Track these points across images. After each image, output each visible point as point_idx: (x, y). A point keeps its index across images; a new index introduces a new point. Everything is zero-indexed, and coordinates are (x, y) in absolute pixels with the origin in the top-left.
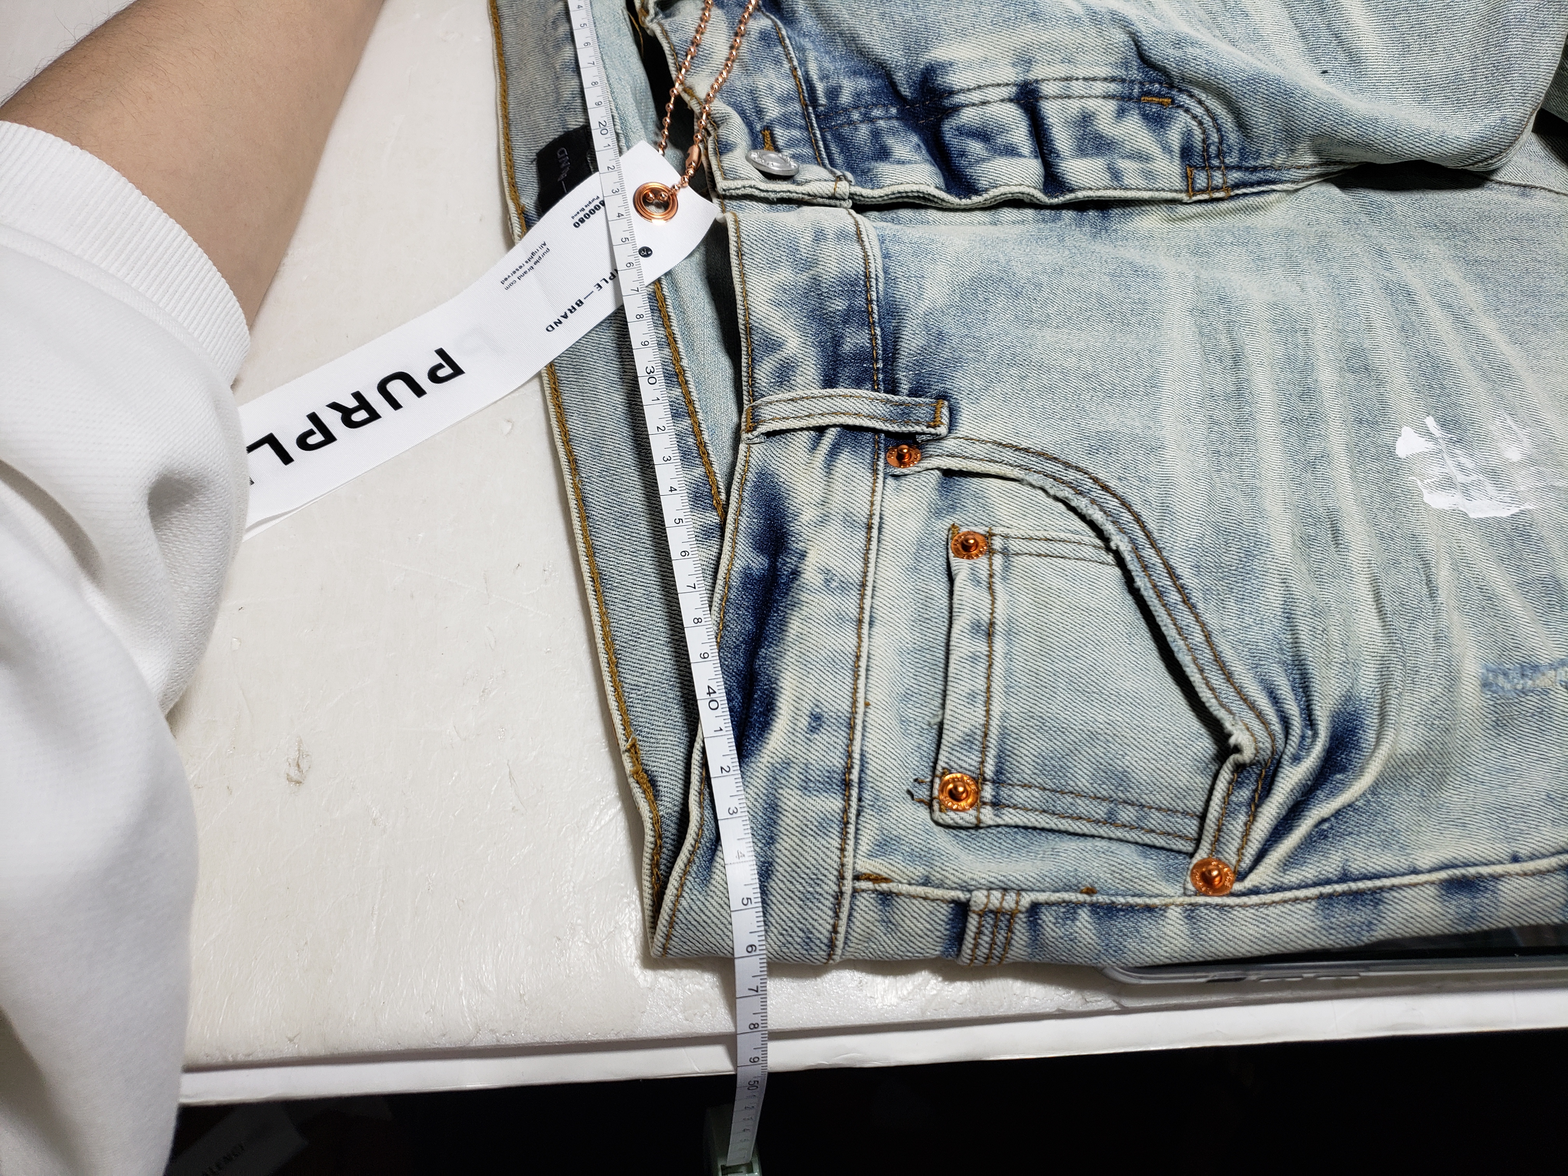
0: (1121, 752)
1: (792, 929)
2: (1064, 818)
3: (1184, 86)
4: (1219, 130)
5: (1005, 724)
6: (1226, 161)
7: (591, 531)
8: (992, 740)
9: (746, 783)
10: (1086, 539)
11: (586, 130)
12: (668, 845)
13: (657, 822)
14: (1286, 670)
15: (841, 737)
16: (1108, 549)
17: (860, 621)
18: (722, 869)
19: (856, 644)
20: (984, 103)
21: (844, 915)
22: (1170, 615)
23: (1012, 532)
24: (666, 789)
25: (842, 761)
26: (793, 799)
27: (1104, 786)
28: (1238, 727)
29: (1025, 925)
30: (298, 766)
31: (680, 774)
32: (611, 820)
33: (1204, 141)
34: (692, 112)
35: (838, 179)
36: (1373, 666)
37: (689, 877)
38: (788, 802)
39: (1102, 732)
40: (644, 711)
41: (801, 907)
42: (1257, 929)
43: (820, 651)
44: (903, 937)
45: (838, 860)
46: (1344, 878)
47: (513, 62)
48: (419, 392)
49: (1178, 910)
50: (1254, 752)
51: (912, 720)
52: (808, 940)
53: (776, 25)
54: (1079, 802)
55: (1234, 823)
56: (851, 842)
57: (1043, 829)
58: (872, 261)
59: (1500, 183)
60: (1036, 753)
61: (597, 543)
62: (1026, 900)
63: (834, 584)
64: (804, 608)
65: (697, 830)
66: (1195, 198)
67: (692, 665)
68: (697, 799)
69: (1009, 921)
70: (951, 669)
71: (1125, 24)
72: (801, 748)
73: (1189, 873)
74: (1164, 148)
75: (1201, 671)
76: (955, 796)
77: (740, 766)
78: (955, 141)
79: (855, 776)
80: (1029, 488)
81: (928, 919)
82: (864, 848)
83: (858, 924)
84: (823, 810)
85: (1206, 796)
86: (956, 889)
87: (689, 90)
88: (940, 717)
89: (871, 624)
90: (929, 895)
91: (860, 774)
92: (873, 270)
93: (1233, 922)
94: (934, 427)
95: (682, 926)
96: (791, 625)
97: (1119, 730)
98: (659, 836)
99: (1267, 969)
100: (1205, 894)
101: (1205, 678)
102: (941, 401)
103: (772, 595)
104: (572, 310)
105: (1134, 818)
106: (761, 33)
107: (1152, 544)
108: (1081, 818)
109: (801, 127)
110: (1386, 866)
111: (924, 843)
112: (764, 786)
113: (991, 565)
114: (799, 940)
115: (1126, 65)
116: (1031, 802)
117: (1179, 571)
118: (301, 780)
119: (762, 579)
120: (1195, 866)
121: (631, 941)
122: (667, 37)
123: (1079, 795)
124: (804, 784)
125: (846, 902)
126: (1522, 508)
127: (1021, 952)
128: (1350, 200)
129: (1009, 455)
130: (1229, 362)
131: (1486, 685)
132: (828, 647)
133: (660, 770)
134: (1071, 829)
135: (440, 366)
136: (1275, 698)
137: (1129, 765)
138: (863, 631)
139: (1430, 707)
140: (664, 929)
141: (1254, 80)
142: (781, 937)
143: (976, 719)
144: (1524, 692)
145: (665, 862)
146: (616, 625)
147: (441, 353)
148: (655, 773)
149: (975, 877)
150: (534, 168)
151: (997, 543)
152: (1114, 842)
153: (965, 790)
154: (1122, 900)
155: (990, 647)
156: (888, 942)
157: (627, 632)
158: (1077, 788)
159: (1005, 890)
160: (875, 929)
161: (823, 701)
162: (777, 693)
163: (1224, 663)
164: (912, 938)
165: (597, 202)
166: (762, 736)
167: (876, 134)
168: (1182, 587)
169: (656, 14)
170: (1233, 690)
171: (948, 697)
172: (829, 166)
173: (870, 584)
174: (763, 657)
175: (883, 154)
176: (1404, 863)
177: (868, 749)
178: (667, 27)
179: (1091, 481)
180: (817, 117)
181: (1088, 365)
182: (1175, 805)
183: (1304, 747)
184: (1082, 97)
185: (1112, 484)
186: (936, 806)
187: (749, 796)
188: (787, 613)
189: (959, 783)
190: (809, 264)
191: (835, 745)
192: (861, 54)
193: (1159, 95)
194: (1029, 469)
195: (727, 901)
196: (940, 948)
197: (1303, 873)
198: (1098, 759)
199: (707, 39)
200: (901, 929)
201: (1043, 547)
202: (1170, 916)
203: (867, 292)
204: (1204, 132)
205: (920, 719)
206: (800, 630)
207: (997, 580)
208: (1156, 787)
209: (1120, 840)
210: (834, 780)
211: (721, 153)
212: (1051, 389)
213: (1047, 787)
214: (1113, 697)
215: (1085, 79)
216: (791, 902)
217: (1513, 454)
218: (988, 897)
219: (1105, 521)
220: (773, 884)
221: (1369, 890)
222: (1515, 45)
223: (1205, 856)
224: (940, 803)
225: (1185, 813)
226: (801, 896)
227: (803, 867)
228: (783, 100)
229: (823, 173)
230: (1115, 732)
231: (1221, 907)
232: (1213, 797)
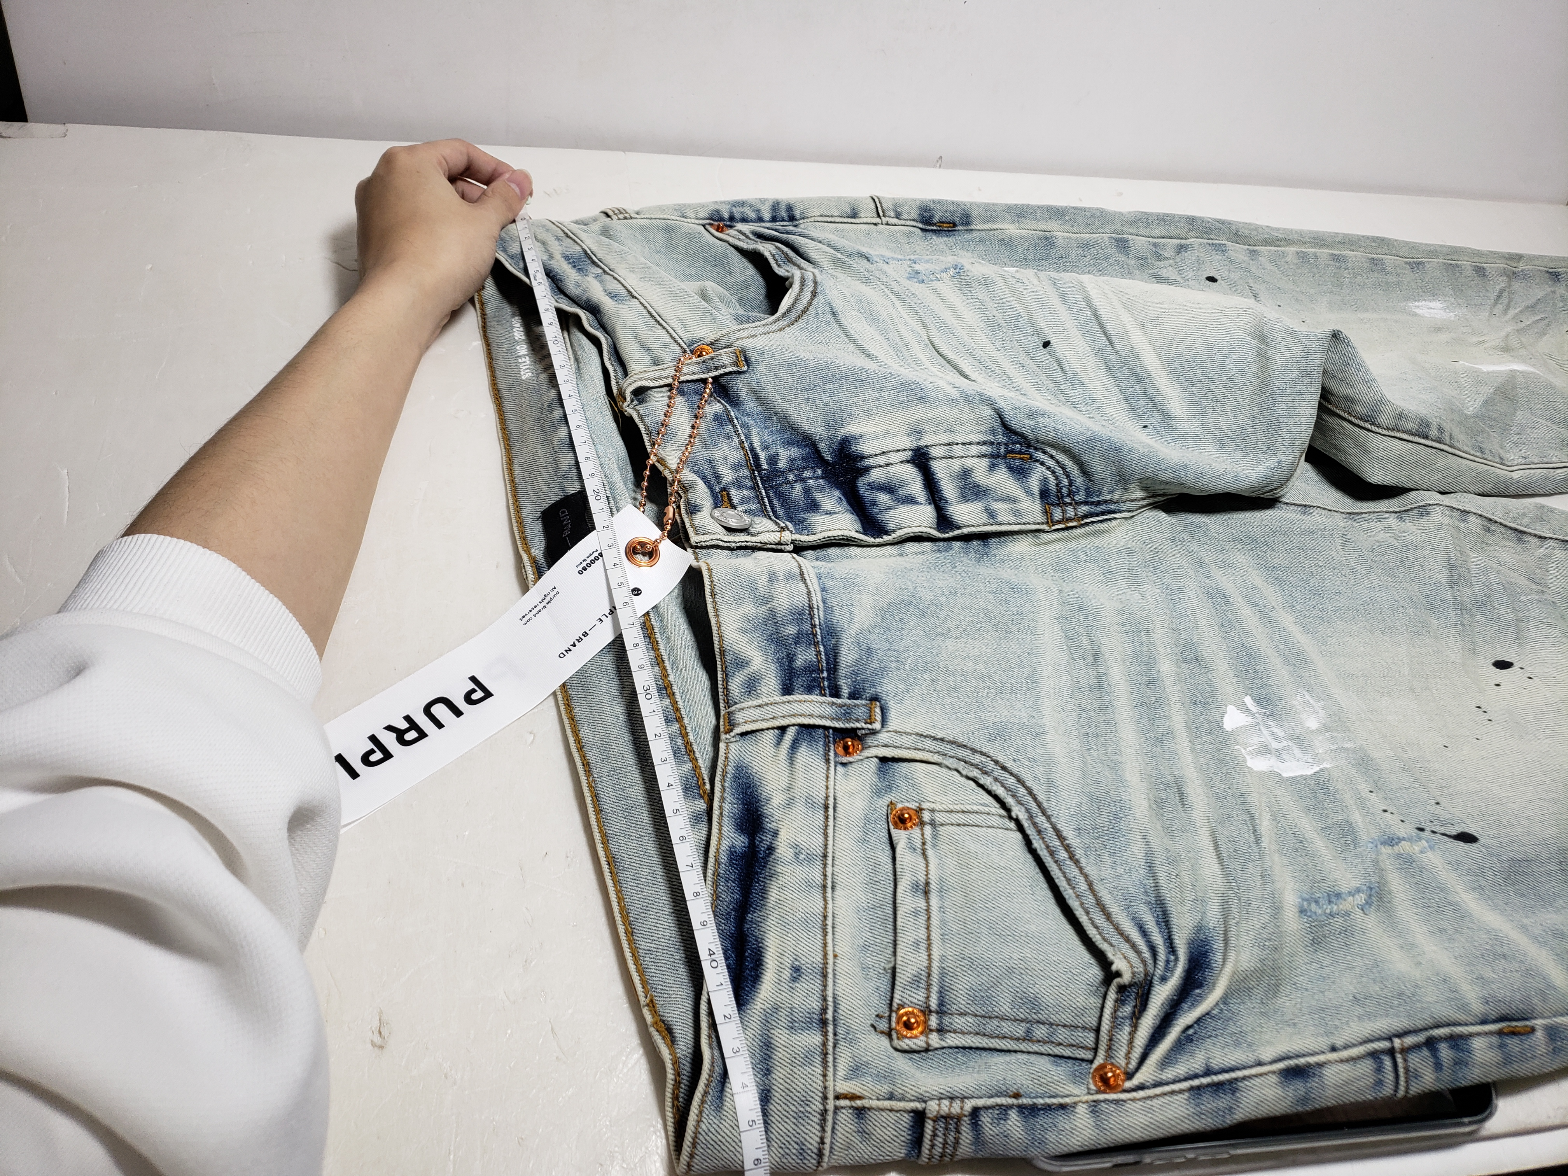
0: (1032, 982)
1: (788, 1142)
2: (992, 1038)
3: (1039, 446)
4: (1068, 476)
5: (943, 965)
6: (1076, 498)
7: (604, 822)
8: (934, 979)
9: (745, 1027)
10: (993, 810)
11: (582, 495)
12: (685, 1081)
13: (676, 1062)
14: (1151, 909)
15: (816, 984)
16: (1010, 818)
17: (824, 887)
18: (731, 1097)
19: (823, 906)
20: (887, 465)
21: (829, 1129)
22: (1061, 869)
23: (937, 807)
24: (680, 1035)
25: (818, 1004)
26: (782, 1037)
27: (1021, 1010)
28: (1117, 956)
29: (969, 1126)
30: (380, 1033)
31: (690, 1022)
32: (636, 1064)
33: (1057, 485)
34: (665, 478)
35: (783, 529)
36: (1216, 901)
37: (706, 1106)
38: (779, 1040)
39: (1016, 967)
40: (657, 972)
41: (794, 1124)
42: (1146, 1118)
43: (795, 914)
44: (876, 1144)
45: (821, 1084)
46: (1208, 1072)
47: (515, 436)
48: (458, 713)
49: (1085, 1106)
50: (1131, 975)
51: (870, 966)
52: (802, 1152)
53: (726, 408)
54: (1003, 1024)
55: (1121, 1033)
56: (831, 1069)
57: (977, 1048)
58: (813, 595)
59: (1287, 504)
60: (968, 987)
61: (609, 832)
62: (969, 1105)
63: (802, 857)
64: (780, 878)
65: (709, 1067)
66: (1054, 528)
67: (695, 932)
68: (707, 1041)
69: (956, 1123)
70: (899, 923)
71: (990, 402)
72: (786, 995)
73: (1091, 1076)
74: (1027, 492)
75: (1087, 913)
76: (908, 1026)
77: (739, 1013)
78: (867, 494)
79: (830, 1015)
80: (947, 770)
81: (894, 1127)
82: (841, 1073)
83: (840, 1135)
84: (807, 1044)
85: (1099, 1013)
86: (914, 1100)
87: (661, 461)
88: (893, 963)
89: (833, 888)
90: (894, 1107)
91: (834, 1014)
92: (814, 602)
93: (1127, 1113)
94: (871, 723)
95: (703, 1146)
96: (770, 893)
97: (1029, 964)
98: (678, 1074)
99: (1158, 1152)
100: (1104, 1092)
101: (1090, 919)
102: (874, 703)
103: (753, 868)
104: (579, 640)
105: (1046, 1035)
106: (715, 415)
107: (1043, 813)
108: (1005, 1037)
109: (750, 488)
110: (1238, 1061)
111: (886, 1066)
112: (759, 1028)
113: (923, 835)
114: (794, 1151)
115: (993, 432)
116: (966, 1027)
117: (1065, 834)
118: (383, 1045)
119: (744, 855)
120: (1097, 1070)
121: (658, 1164)
122: (642, 420)
123: (1002, 1019)
124: (791, 1025)
125: (830, 1118)
126: (1321, 767)
127: (967, 1149)
128: (1173, 521)
129: (929, 744)
130: (1090, 660)
131: (1302, 911)
132: (801, 910)
133: (674, 1020)
134: (998, 1047)
135: (474, 691)
136: (1144, 932)
137: (1038, 992)
138: (827, 895)
139: (1261, 931)
140: (688, 1149)
141: (1091, 441)
142: (780, 1150)
143: (921, 963)
144: (1332, 915)
145: (682, 1095)
146: (629, 900)
147: (473, 679)
148: (671, 1023)
149: (928, 1090)
150: (540, 524)
151: (926, 816)
152: (1032, 1055)
153: (917, 1022)
154: (1041, 1101)
155: (928, 902)
156: (864, 1148)
157: (638, 906)
158: (1001, 1013)
159: (952, 1099)
160: (853, 1138)
161: (800, 955)
162: (763, 951)
163: (1103, 906)
164: (882, 1144)
165: (596, 554)
166: (754, 987)
167: (807, 491)
168: (1068, 846)
169: (632, 401)
170: (1112, 927)
171: (898, 946)
172: (773, 517)
173: (830, 855)
174: (751, 922)
175: (814, 506)
176: (1251, 1058)
177: (838, 993)
178: (642, 413)
179: (992, 763)
180: (762, 478)
181: (982, 668)
182: (1076, 1022)
183: (1169, 968)
184: (963, 457)
185: (1009, 765)
186: (894, 1035)
187: (747, 1037)
188: (767, 883)
189: (910, 1016)
190: (767, 600)
191: (813, 991)
192: (792, 429)
193: (1020, 452)
194: (945, 755)
195: (736, 1123)
196: (905, 1151)
197: (1177, 1070)
198: (1015, 988)
199: (673, 421)
200: (874, 1137)
201: (961, 819)
202: (1078, 1111)
203: (811, 619)
204: (1057, 479)
205: (877, 965)
206: (778, 897)
207: (928, 846)
208: (1060, 1008)
209: (1036, 1053)
210: (814, 1020)
211: (692, 513)
212: (956, 689)
213: (978, 1014)
214: (1023, 938)
215: (963, 444)
216: (787, 1120)
217: (1312, 723)
218: (939, 1105)
219: (1006, 796)
220: (771, 1107)
221: (1228, 1081)
222: (1280, 409)
223: (1102, 1062)
224: (898, 1032)
225: (1084, 1028)
226: (795, 1115)
227: (794, 1091)
228: (735, 467)
229: (770, 525)
230: (1026, 966)
231: (1117, 1102)
232: (1104, 1014)
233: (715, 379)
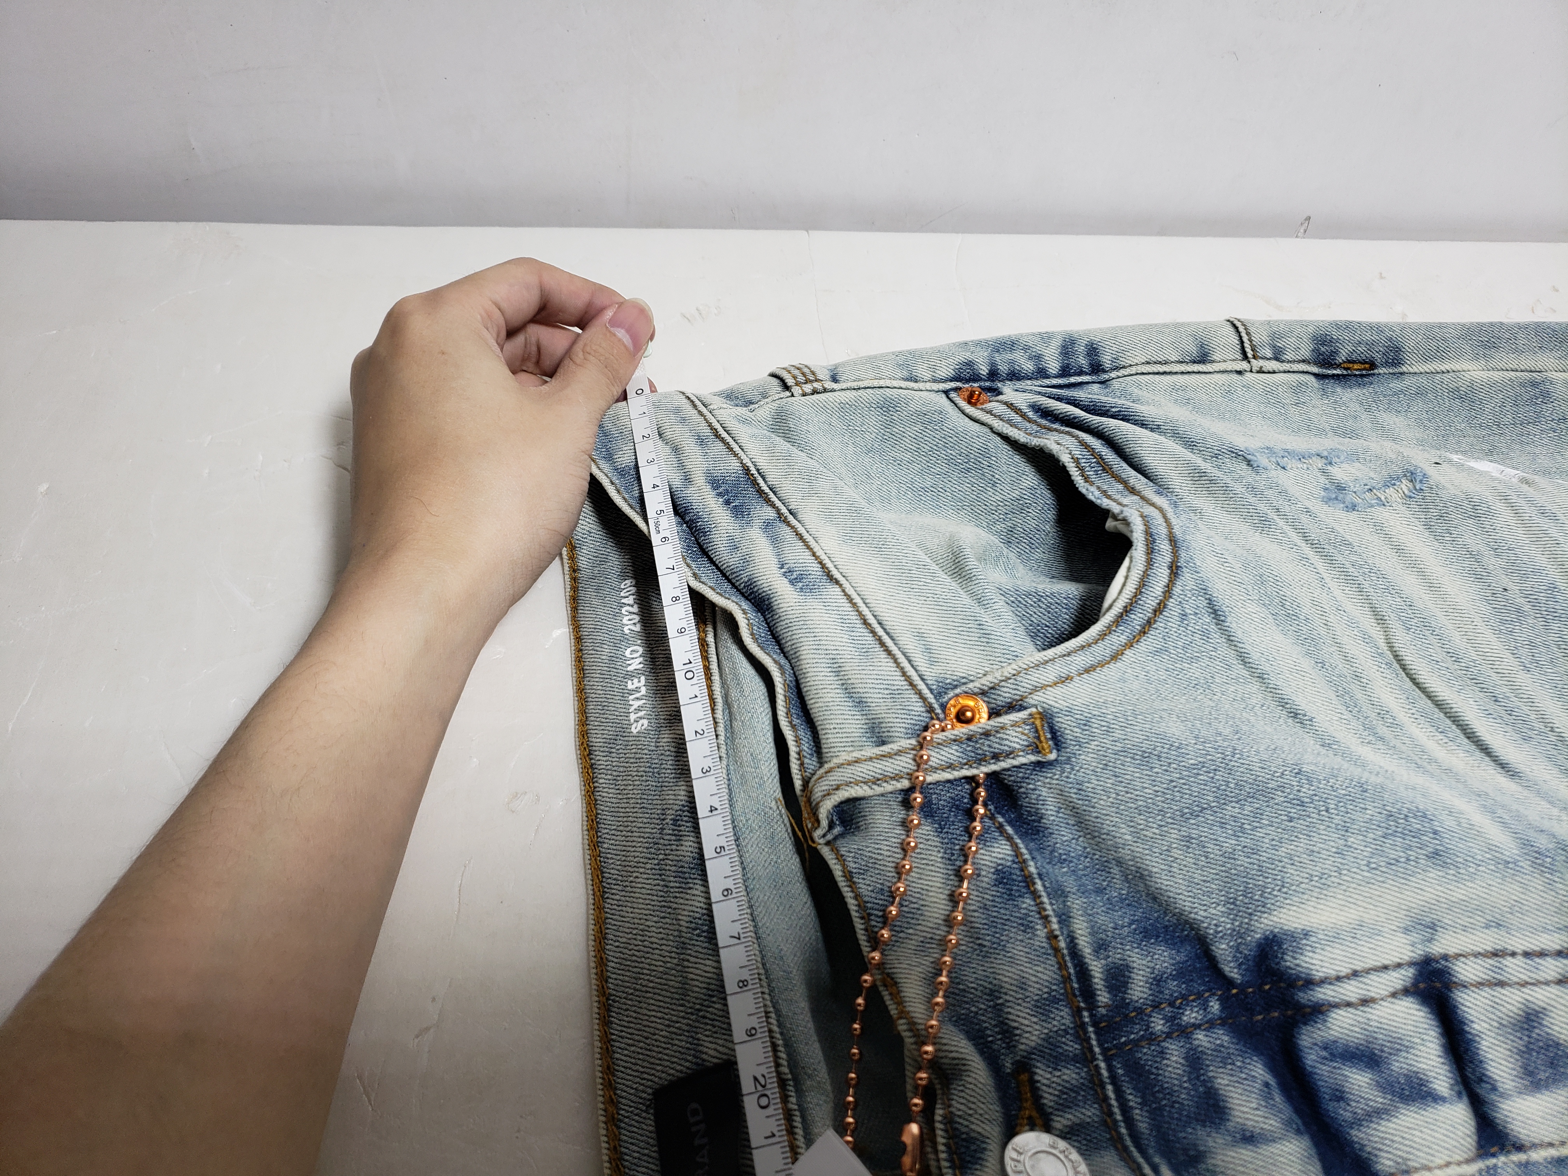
20: (1365, 1002)
34: (900, 1040)
53: (1017, 853)
87: (893, 992)
106: (997, 872)
109: (1075, 1060)
150: (650, 1123)
167: (1196, 1065)
169: (833, 832)
178: (850, 861)
180: (1095, 1024)
184: (1525, 984)
199: (912, 886)
215: (1527, 954)
228: (1044, 1006)
233: (993, 776)
